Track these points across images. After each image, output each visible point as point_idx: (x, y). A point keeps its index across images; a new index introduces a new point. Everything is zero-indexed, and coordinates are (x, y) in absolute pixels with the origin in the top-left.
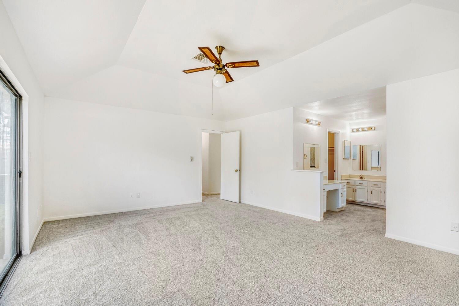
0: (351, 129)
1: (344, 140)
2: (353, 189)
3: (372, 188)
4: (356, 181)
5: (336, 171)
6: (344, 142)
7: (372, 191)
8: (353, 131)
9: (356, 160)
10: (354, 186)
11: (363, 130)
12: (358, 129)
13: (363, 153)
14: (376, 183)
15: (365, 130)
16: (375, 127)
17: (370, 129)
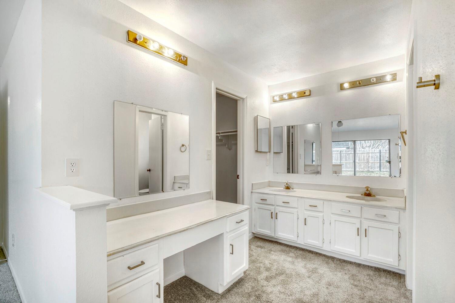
0: (271, 96)
1: (256, 115)
2: (272, 213)
3: (306, 212)
4: (277, 197)
5: (240, 177)
6: (256, 119)
7: (305, 219)
8: (275, 101)
9: (281, 153)
10: (273, 207)
11: (291, 97)
12: (282, 96)
13: (292, 144)
14: (314, 203)
15: (294, 98)
16: (311, 89)
17: (302, 95)
